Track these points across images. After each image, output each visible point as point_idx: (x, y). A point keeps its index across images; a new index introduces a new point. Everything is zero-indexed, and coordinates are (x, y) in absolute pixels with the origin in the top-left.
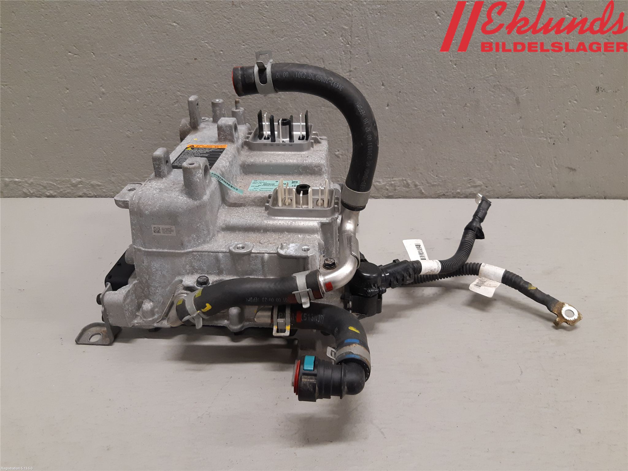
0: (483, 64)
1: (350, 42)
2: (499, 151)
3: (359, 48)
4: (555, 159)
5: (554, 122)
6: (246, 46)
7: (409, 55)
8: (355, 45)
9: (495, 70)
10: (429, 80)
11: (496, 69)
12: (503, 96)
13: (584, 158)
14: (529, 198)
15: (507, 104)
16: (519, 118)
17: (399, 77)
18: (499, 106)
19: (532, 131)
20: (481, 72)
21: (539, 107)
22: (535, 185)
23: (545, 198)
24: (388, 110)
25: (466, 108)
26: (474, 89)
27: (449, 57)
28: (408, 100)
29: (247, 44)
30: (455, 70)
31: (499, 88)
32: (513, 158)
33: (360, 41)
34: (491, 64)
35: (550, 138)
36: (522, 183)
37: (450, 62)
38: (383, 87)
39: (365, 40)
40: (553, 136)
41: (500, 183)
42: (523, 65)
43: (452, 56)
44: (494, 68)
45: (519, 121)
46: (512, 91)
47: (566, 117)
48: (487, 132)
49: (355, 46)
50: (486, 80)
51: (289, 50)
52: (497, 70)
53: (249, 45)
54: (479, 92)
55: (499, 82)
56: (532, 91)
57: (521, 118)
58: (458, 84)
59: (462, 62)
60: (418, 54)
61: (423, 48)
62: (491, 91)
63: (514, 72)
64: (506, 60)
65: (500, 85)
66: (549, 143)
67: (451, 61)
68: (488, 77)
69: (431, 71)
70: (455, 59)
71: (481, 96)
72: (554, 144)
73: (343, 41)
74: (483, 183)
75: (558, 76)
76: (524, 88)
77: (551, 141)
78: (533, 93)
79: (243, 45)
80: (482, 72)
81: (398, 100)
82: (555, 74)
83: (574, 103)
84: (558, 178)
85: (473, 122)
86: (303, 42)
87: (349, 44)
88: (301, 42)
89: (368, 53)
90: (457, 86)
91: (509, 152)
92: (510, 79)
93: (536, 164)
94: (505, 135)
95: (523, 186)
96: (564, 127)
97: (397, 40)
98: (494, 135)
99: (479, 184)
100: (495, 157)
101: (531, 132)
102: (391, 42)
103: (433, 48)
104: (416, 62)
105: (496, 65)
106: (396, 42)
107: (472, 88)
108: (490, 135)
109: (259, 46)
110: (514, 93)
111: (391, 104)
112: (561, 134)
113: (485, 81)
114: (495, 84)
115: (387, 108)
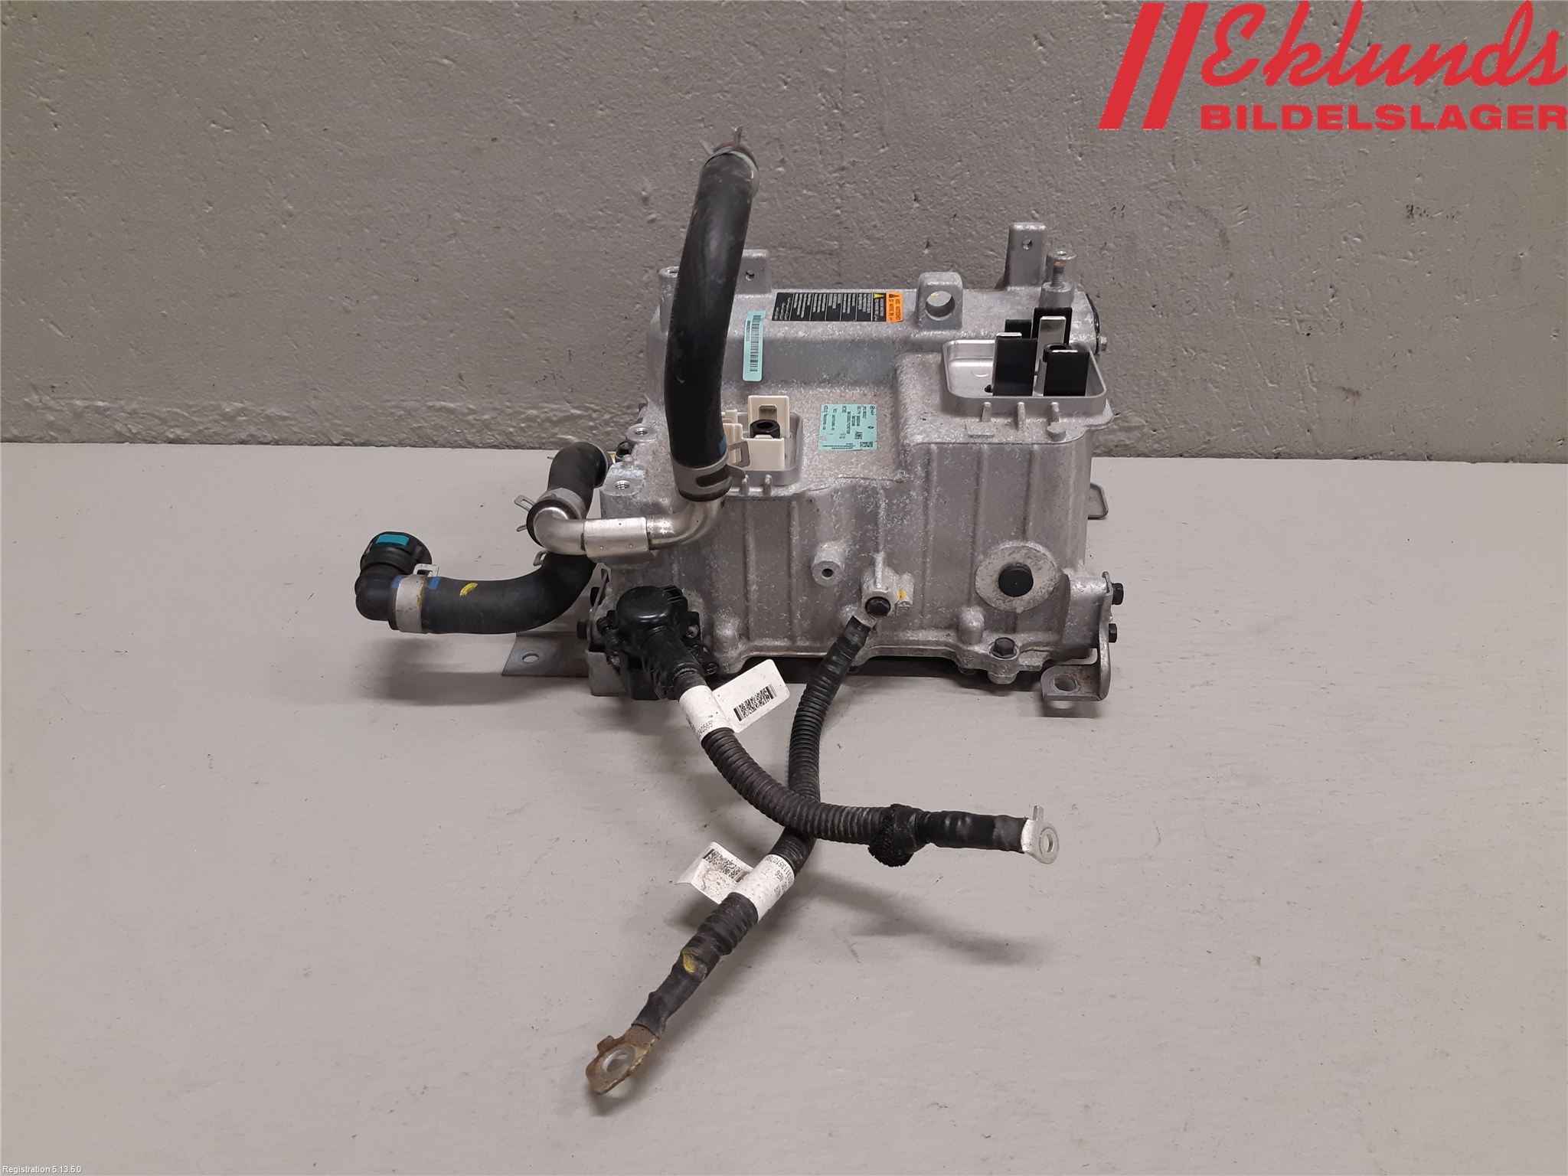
0: (1144, 155)
1: (842, 103)
2: (1183, 350)
3: (861, 118)
4: (1311, 368)
5: (1308, 285)
6: (608, 111)
7: (975, 133)
8: (851, 110)
9: (1172, 167)
10: (1020, 190)
11: (1174, 164)
12: (1189, 226)
13: (1379, 367)
14: (1252, 456)
15: (1200, 244)
16: (1228, 275)
17: (953, 182)
18: (1180, 248)
19: (1257, 306)
20: (1139, 172)
21: (1273, 251)
22: (1265, 428)
23: (1290, 457)
24: (928, 255)
25: (1106, 252)
26: (1122, 209)
27: (1067, 137)
28: (974, 233)
29: (607, 107)
30: (1080, 168)
31: (1181, 208)
32: (1216, 365)
33: (862, 102)
34: (1162, 154)
35: (1301, 321)
36: (1235, 422)
37: (1069, 150)
38: (917, 205)
39: (874, 100)
40: (1307, 316)
41: (1185, 422)
42: (1235, 157)
43: (1072, 135)
44: (1170, 164)
45: (1227, 282)
46: (1211, 216)
47: (1337, 274)
48: (1154, 306)
49: (852, 113)
50: (1151, 190)
51: (702, 120)
52: (1176, 169)
53: (613, 109)
54: (1134, 216)
55: (1180, 193)
56: (1257, 216)
57: (1231, 275)
58: (1086, 199)
59: (1095, 149)
60: (996, 131)
61: (1006, 118)
62: (1163, 215)
63: (1215, 172)
64: (1197, 145)
65: (1184, 202)
66: (1297, 333)
67: (1070, 146)
68: (1155, 183)
69: (1025, 168)
70: (1080, 143)
71: (1140, 227)
72: (1308, 334)
73: (824, 101)
74: (1147, 422)
75: (1318, 182)
76: (1240, 208)
77: (1301, 327)
78: (1259, 218)
79: (601, 110)
80: (1143, 172)
81: (950, 233)
82: (1310, 177)
83: (1355, 242)
84: (1319, 412)
85: (1123, 284)
86: (735, 104)
87: (837, 108)
88: (729, 102)
89: (881, 129)
90: (1084, 202)
91: (1205, 351)
92: (1205, 187)
93: (1267, 381)
94: (1195, 314)
95: (1238, 428)
96: (1333, 296)
97: (947, 99)
98: (1171, 314)
99: (1137, 424)
100: (1173, 364)
101: (1256, 308)
102: (932, 104)
103: (1030, 119)
104: (991, 149)
105: (1173, 156)
106: (945, 102)
107: (1119, 208)
108: (1162, 314)
109: (637, 111)
110: (1215, 219)
111: (935, 243)
112: (1325, 312)
113: (1148, 192)
114: (1172, 199)
115: (926, 252)
